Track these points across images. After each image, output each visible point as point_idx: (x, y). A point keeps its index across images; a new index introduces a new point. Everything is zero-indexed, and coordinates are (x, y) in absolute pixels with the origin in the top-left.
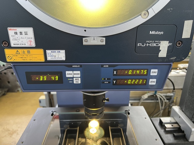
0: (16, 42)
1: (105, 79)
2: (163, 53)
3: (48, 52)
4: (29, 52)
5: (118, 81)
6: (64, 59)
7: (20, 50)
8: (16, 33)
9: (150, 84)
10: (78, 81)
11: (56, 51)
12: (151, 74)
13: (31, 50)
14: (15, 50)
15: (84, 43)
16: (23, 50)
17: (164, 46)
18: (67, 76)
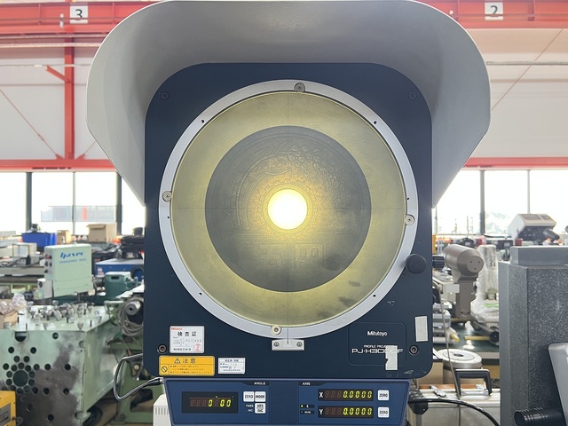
0: (178, 346)
1: (305, 406)
2: (392, 364)
3: (221, 360)
4: (193, 361)
5: (327, 410)
6: (243, 371)
7: (181, 358)
8: (180, 334)
9: (380, 416)
10: (260, 409)
11: (233, 359)
12: (380, 399)
13: (196, 358)
14: (175, 358)
15: (274, 348)
16: (185, 358)
17: (392, 354)
18: (245, 400)
